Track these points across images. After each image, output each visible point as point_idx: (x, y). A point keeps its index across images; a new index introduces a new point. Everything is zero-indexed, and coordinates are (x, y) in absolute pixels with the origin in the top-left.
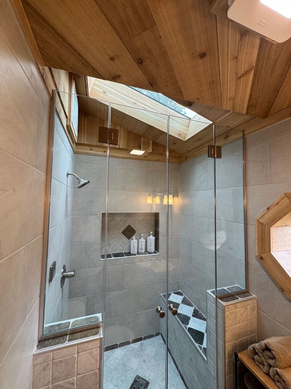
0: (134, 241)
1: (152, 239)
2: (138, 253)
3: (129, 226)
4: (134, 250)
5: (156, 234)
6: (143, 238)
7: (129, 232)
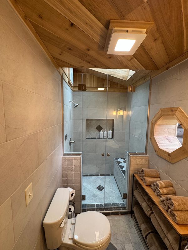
0: (101, 132)
1: (110, 132)
2: (103, 138)
3: (99, 125)
4: (101, 137)
5: (113, 130)
6: (106, 131)
7: (99, 129)
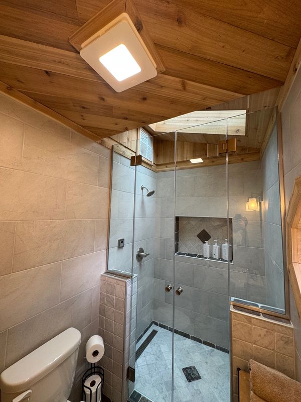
0: (207, 245)
2: (211, 258)
3: (204, 230)
4: (207, 254)
6: (216, 244)
7: (204, 237)
